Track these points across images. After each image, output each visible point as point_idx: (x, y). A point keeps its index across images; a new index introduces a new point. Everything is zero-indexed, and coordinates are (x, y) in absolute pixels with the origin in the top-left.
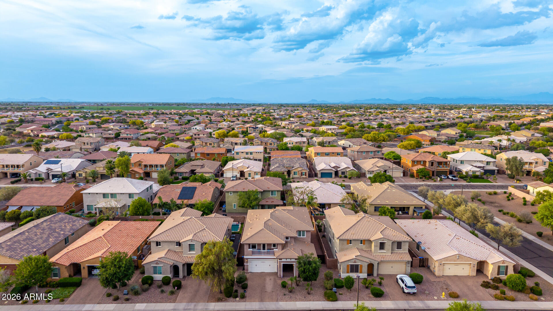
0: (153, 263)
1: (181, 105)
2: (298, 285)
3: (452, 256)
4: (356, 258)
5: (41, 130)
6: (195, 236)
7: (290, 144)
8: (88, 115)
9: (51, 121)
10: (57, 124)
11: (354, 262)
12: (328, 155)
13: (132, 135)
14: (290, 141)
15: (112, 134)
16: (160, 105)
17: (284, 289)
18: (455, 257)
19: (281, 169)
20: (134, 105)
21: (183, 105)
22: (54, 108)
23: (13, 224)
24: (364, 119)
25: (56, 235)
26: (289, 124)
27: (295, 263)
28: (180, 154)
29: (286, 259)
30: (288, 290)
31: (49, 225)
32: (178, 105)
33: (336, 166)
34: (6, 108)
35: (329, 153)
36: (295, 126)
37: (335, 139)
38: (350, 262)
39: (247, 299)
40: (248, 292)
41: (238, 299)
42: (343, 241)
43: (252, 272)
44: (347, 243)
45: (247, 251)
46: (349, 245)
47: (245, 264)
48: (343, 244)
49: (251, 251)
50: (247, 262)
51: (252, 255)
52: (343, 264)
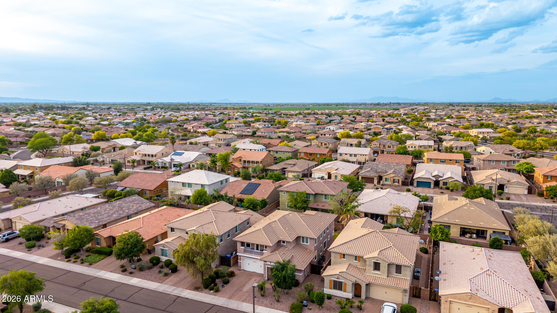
0: (161, 245)
1: (340, 105)
3: (462, 293)
4: (339, 274)
5: (200, 127)
6: (201, 226)
7: (412, 147)
8: (249, 114)
9: (215, 119)
10: (220, 122)
11: (337, 278)
12: (443, 162)
13: (266, 134)
14: (412, 144)
15: (250, 132)
16: (320, 105)
17: (259, 291)
18: (467, 296)
19: (371, 174)
20: (296, 105)
21: (341, 105)
22: (229, 108)
23: (106, 200)
24: (546, 122)
25: (121, 212)
26: (437, 126)
28: (286, 153)
29: (271, 262)
31: (121, 204)
32: (337, 105)
33: (437, 175)
34: (193, 108)
35: (445, 160)
36: (442, 128)
37: (470, 145)
38: (333, 278)
39: (219, 294)
40: (225, 287)
41: (212, 292)
42: (336, 254)
43: (245, 270)
44: (339, 257)
45: (239, 248)
46: (342, 259)
47: (238, 261)
48: (335, 257)
49: (243, 249)
50: (240, 260)
51: (244, 253)
52: (326, 278)
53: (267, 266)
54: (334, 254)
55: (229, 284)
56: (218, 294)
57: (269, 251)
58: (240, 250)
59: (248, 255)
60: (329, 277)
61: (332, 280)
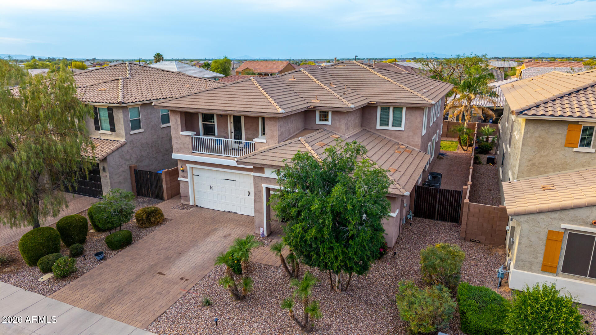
2: (292, 276)
38: (573, 221)
39: (68, 286)
40: (108, 261)
41: (47, 277)
42: (547, 131)
43: (200, 207)
44: (564, 141)
45: (177, 136)
46: (575, 149)
47: (179, 179)
48: (542, 145)
49: (188, 138)
50: (185, 174)
51: (194, 152)
52: (527, 222)
53: (264, 186)
54: (539, 132)
55: (128, 249)
57: (272, 137)
58: (181, 143)
59: (204, 156)
60: (545, 217)
61: (563, 231)
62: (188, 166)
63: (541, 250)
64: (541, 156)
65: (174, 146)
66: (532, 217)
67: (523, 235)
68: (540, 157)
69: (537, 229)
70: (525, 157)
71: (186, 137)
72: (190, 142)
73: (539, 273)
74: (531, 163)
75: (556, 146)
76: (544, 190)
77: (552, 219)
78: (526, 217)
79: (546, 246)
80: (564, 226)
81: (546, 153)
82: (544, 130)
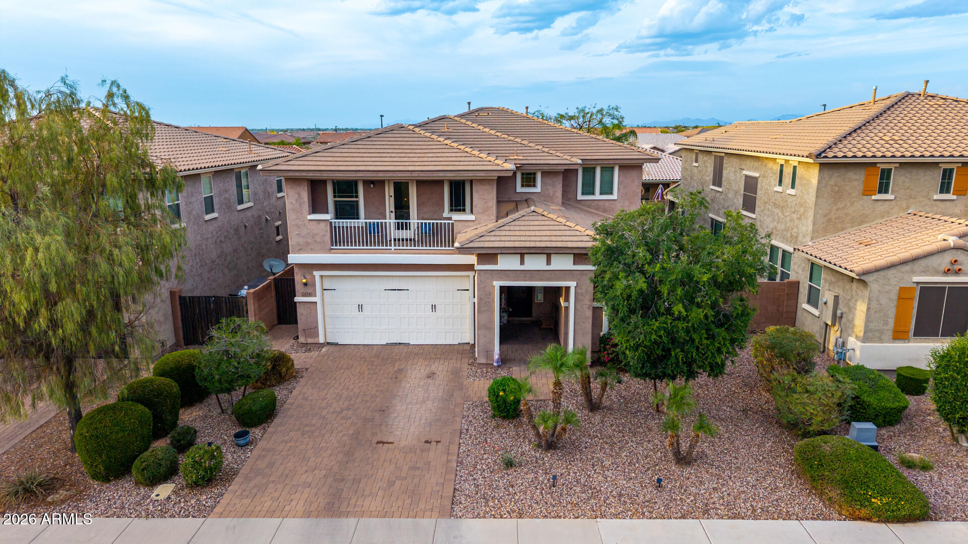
2: (593, 406)
4: (961, 242)
11: (947, 272)
17: (509, 428)
27: (572, 284)
29: (522, 256)
30: (531, 434)
38: (925, 272)
39: (231, 494)
40: (262, 444)
41: (164, 491)
42: (843, 178)
43: (337, 344)
44: (861, 188)
45: (300, 223)
46: (874, 197)
47: (297, 299)
48: (838, 195)
49: (323, 225)
50: (309, 290)
51: (334, 247)
52: (876, 281)
53: (497, 284)
54: (835, 178)
55: (277, 421)
56: (224, 501)
57: (485, 210)
58: (308, 234)
59: (357, 253)
60: (895, 272)
61: (915, 285)
62: (317, 274)
63: (892, 313)
64: (837, 209)
65: (291, 243)
66: (882, 273)
67: (872, 299)
68: (837, 211)
69: (888, 288)
70: (820, 212)
71: (319, 224)
72: (327, 231)
73: (889, 342)
74: (826, 218)
75: (854, 195)
76: (866, 246)
77: (902, 272)
78: (876, 275)
79: (898, 307)
80: (916, 279)
81: (843, 204)
82: (839, 176)
